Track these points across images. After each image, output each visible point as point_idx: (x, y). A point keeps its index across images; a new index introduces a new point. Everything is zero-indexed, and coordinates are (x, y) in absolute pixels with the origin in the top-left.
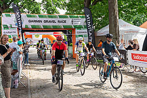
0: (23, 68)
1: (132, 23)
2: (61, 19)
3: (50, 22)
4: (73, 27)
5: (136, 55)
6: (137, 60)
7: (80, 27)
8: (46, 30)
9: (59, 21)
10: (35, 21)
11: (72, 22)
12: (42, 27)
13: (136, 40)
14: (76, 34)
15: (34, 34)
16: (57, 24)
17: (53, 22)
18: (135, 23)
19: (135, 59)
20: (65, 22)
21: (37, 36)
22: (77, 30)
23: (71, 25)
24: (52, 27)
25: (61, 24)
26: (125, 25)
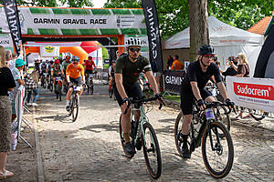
1: (232, 23)
2: (96, 17)
3: (74, 22)
4: (120, 31)
5: (243, 85)
6: (244, 95)
7: (132, 32)
8: (68, 37)
9: (92, 21)
10: (46, 21)
11: (118, 21)
12: (61, 33)
13: (242, 57)
15: (43, 46)
16: (88, 26)
17: (82, 21)
18: (238, 25)
19: (240, 94)
20: (104, 21)
21: (50, 50)
22: (127, 38)
23: (116, 27)
24: (79, 33)
25: (97, 27)
26: (221, 28)
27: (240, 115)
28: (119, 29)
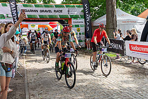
0: (20, 58)
1: (129, 12)
2: (57, 9)
3: (46, 11)
4: (69, 16)
5: (134, 46)
6: (135, 51)
7: (76, 17)
8: (42, 19)
9: (55, 11)
10: (31, 11)
11: (69, 11)
12: (39, 17)
13: (134, 30)
14: (73, 24)
15: (30, 24)
16: (53, 14)
17: (50, 11)
18: (132, 13)
19: (133, 50)
20: (61, 11)
21: (33, 26)
22: (73, 20)
23: (67, 14)
24: (48, 17)
25: (57, 14)
27: (133, 61)
28: (69, 15)
